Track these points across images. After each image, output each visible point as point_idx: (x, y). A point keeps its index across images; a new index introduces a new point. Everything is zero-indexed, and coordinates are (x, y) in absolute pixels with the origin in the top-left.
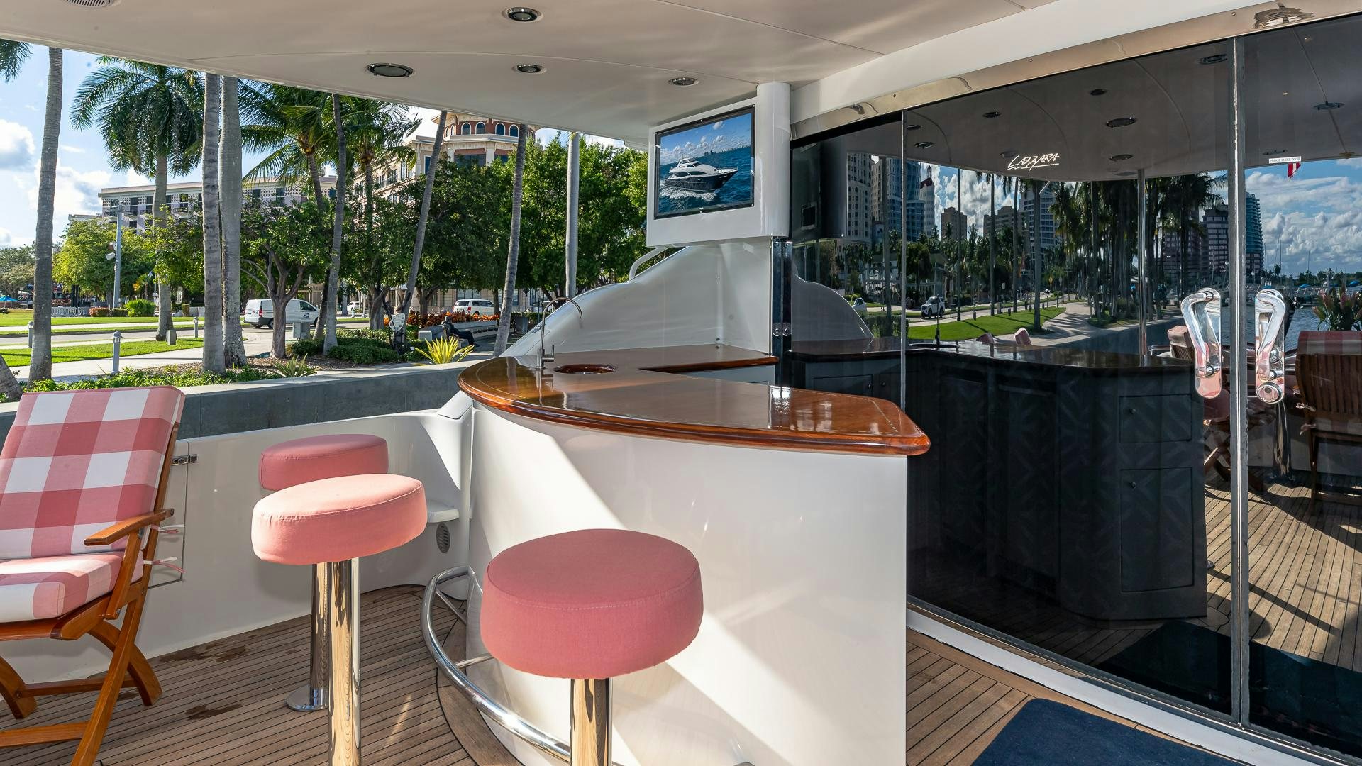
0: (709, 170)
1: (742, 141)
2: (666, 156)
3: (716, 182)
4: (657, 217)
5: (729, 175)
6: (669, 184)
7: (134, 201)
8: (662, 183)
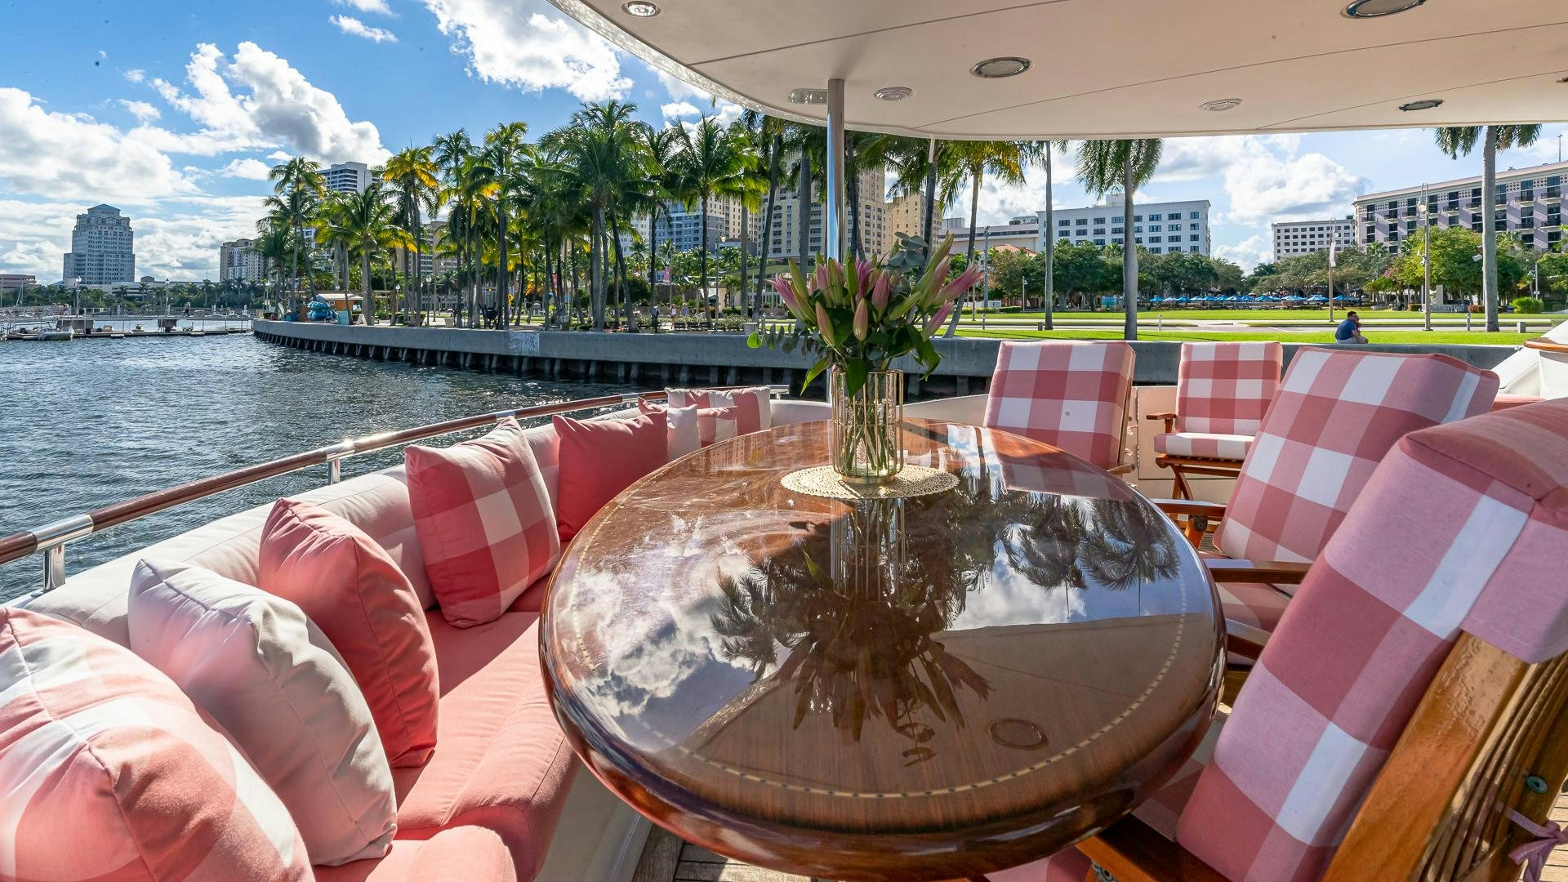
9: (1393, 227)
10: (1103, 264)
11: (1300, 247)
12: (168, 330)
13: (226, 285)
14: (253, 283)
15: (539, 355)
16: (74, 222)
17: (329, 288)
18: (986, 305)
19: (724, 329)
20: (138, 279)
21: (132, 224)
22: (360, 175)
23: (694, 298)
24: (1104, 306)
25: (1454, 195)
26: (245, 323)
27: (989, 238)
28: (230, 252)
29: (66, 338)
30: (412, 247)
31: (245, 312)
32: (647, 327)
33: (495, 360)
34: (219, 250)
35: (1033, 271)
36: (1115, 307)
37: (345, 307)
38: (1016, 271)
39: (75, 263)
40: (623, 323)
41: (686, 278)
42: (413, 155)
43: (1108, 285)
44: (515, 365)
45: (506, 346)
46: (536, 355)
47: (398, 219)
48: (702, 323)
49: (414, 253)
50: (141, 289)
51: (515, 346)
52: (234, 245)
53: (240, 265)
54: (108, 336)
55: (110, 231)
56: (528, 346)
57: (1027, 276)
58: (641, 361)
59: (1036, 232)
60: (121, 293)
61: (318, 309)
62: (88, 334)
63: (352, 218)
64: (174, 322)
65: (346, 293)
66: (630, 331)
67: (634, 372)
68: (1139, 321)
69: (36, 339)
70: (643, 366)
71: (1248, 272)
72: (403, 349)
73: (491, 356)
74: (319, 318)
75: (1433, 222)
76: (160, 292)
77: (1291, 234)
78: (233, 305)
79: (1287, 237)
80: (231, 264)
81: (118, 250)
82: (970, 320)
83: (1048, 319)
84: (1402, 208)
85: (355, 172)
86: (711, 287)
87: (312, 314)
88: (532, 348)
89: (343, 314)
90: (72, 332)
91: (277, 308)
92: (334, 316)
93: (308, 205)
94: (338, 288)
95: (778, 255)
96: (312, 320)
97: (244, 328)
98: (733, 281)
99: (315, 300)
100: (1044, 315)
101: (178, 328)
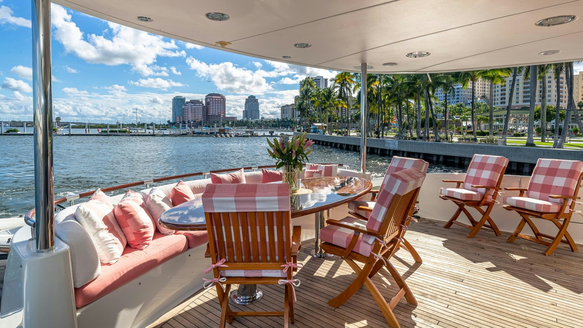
12: (272, 134)
13: (283, 120)
14: (290, 119)
15: (398, 150)
16: (245, 101)
17: (316, 122)
19: (485, 142)
20: (260, 118)
21: (259, 101)
22: (321, 80)
23: (460, 126)
26: (291, 133)
28: (284, 109)
29: (248, 136)
30: (345, 106)
31: (289, 129)
32: (444, 140)
33: (379, 150)
34: (280, 108)
37: (321, 128)
39: (246, 113)
40: (432, 137)
41: (454, 117)
42: (346, 73)
44: (387, 153)
45: (384, 145)
46: (396, 149)
47: (340, 96)
48: (472, 139)
49: (345, 108)
50: (261, 121)
51: (388, 145)
52: (284, 106)
53: (286, 113)
54: (257, 136)
55: (253, 103)
56: (393, 146)
58: (445, 154)
60: (257, 122)
61: (314, 129)
62: (252, 135)
63: (325, 96)
64: (273, 132)
65: (322, 123)
66: (436, 141)
67: (441, 159)
69: (241, 136)
70: (446, 157)
72: (344, 144)
73: (378, 149)
74: (314, 132)
76: (266, 122)
78: (285, 126)
80: (284, 113)
81: (255, 109)
85: (319, 80)
86: (469, 121)
87: (312, 130)
88: (395, 146)
89: (321, 131)
90: (249, 134)
91: (301, 128)
92: (319, 131)
93: (310, 93)
94: (318, 121)
95: (503, 105)
96: (312, 133)
97: (291, 135)
98: (481, 118)
99: (313, 125)
101: (274, 134)
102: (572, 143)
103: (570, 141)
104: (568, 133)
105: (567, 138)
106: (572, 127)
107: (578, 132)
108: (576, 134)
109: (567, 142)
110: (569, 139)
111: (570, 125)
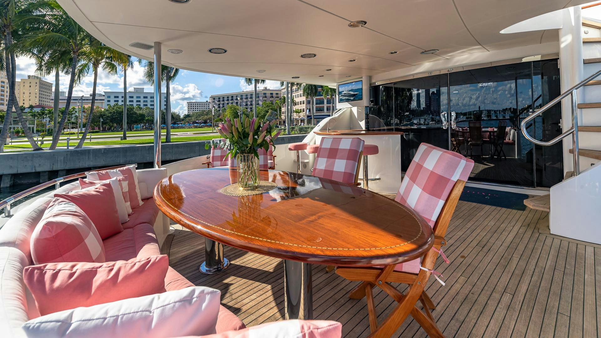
0: (352, 93)
1: (360, 87)
2: (341, 90)
3: (354, 95)
4: (339, 102)
5: (357, 94)
6: (342, 96)
7: (219, 98)
8: (340, 96)
9: (219, 104)
10: (136, 113)
11: (197, 109)
18: (81, 130)
24: (135, 129)
25: (232, 97)
27: (83, 101)
35: (104, 115)
36: (139, 129)
38: (96, 116)
43: (137, 121)
57: (102, 118)
59: (104, 100)
68: (171, 133)
71: (182, 117)
75: (228, 104)
77: (192, 105)
79: (191, 106)
82: (76, 137)
83: (125, 135)
84: (221, 99)
100: (122, 133)
102: (13, 144)
103: (11, 142)
104: (10, 135)
105: (9, 140)
106: (14, 128)
107: (19, 133)
108: (17, 135)
109: (8, 144)
110: (11, 141)
111: (12, 126)
